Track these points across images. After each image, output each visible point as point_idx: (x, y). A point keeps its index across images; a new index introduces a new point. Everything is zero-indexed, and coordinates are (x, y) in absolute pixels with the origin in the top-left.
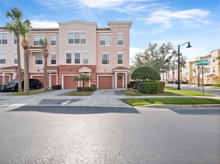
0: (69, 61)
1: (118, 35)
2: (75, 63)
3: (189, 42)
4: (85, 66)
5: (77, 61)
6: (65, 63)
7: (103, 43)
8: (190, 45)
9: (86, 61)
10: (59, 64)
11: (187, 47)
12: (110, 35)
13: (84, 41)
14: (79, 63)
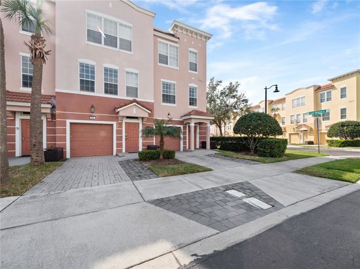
0: (87, 85)
1: (190, 52)
2: (106, 92)
3: (277, 85)
4: (135, 103)
5: (111, 88)
6: (76, 90)
7: (164, 59)
8: (278, 89)
9: (132, 91)
10: (57, 90)
11: (274, 92)
12: (177, 48)
13: (127, 45)
14: (116, 93)
